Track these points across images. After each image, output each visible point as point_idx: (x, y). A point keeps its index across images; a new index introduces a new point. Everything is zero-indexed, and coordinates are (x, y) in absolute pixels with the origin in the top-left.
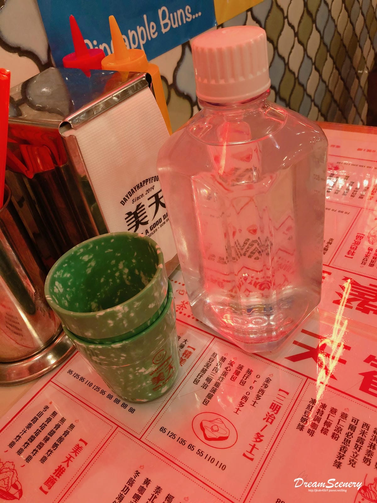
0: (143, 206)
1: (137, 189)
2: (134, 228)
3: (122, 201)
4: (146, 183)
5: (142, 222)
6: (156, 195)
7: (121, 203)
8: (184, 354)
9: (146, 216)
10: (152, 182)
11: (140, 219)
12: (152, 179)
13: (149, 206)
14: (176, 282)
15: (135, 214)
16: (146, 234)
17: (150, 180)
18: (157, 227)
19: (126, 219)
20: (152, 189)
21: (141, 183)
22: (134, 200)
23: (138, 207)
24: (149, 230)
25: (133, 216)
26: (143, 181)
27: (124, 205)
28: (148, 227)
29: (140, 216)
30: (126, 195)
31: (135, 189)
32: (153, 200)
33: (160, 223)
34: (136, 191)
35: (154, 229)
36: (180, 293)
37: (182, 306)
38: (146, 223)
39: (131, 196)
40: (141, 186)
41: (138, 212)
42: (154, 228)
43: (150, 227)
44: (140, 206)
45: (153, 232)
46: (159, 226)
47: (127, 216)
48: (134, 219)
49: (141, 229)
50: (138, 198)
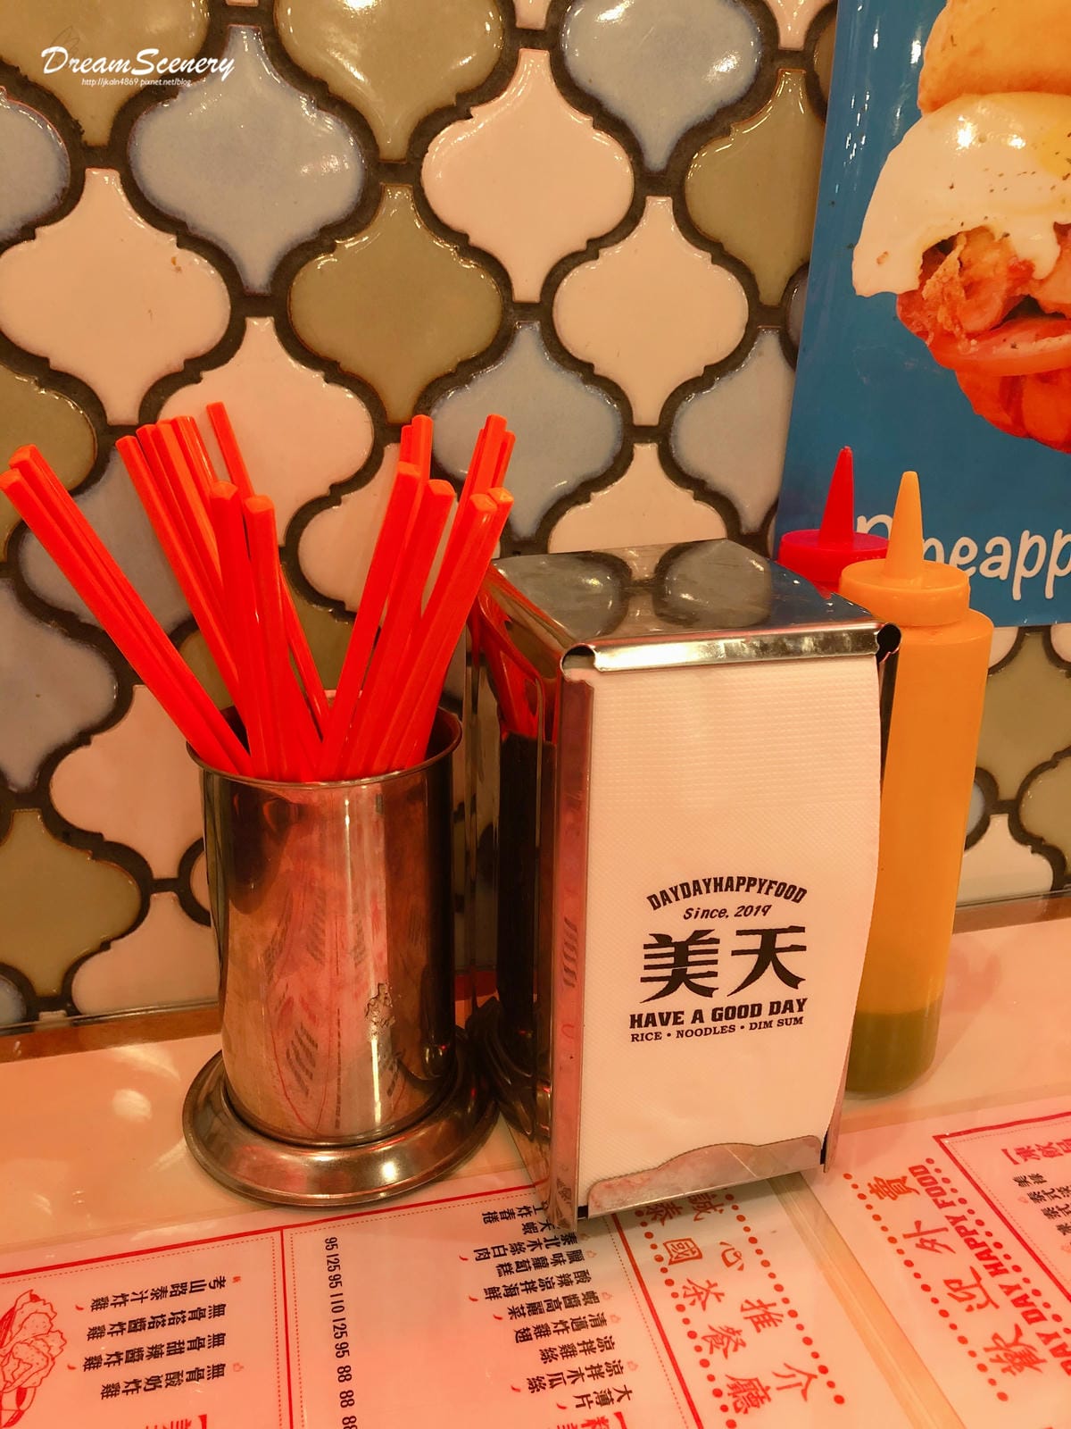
2: (663, 984)
14: (742, 1218)
16: (693, 1022)
19: (646, 947)
23: (697, 936)
24: (707, 1015)
28: (706, 1005)
35: (724, 1022)
36: (723, 1255)
37: (698, 1294)
38: (707, 992)
42: (727, 1018)
43: (714, 1011)
44: (705, 938)
45: (719, 1029)
48: (671, 960)
49: (684, 999)
50: (707, 913)
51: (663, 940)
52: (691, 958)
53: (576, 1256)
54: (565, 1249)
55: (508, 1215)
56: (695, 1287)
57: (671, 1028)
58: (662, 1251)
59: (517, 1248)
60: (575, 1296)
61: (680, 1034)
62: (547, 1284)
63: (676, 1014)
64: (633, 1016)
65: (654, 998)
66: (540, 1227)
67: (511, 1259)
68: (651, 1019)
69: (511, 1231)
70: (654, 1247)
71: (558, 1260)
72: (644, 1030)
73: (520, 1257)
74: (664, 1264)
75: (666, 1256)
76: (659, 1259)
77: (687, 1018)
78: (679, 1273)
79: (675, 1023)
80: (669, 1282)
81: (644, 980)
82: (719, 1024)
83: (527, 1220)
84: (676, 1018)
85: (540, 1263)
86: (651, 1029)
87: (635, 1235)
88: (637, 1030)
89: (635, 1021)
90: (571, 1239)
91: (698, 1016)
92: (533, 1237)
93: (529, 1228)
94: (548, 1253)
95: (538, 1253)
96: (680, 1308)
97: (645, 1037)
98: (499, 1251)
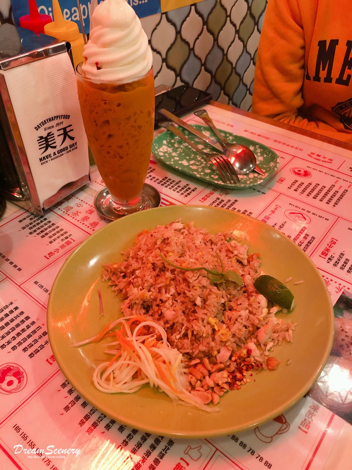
0: (53, 134)
1: (49, 121)
2: (44, 149)
3: (36, 127)
4: (56, 118)
5: (51, 145)
6: (64, 129)
7: (35, 128)
8: (66, 243)
9: (55, 142)
10: (61, 119)
11: (50, 143)
12: (62, 117)
13: (58, 136)
14: (77, 198)
15: (46, 139)
16: (54, 155)
17: (60, 117)
18: (63, 152)
19: (38, 141)
20: (61, 124)
21: (52, 118)
22: (46, 129)
23: (49, 134)
24: (56, 153)
25: (44, 139)
26: (54, 117)
27: (37, 130)
28: (55, 150)
29: (50, 141)
30: (39, 123)
31: (47, 121)
32: (62, 132)
33: (66, 150)
34: (48, 122)
35: (61, 153)
36: (77, 206)
37: (76, 214)
38: (55, 147)
39: (43, 125)
40: (53, 119)
41: (48, 138)
42: (61, 152)
43: (58, 151)
44: (51, 134)
45: (60, 155)
46: (65, 152)
47: (39, 139)
48: (44, 142)
49: (50, 151)
50: (49, 128)
51: (41, 138)
52: (49, 140)
53: (45, 219)
54: (42, 219)
55: (25, 219)
56: (74, 213)
57: (50, 159)
58: (63, 210)
59: (31, 224)
60: (50, 226)
61: (52, 159)
62: (42, 226)
63: (49, 155)
64: (40, 159)
65: (43, 153)
66: (34, 218)
67: (30, 226)
68: (44, 158)
69: (28, 221)
70: (62, 210)
71: (42, 222)
72: (44, 161)
73: (33, 225)
74: (66, 212)
75: (65, 211)
76: (64, 212)
77: (52, 155)
78: (70, 212)
79: (50, 157)
80: (69, 215)
81: (40, 149)
82: (60, 154)
83: (30, 218)
84: (50, 156)
85: (38, 224)
86: (45, 160)
87: (56, 210)
88: (42, 162)
89: (41, 160)
90: (42, 217)
91: (55, 154)
92: (34, 220)
93: (31, 219)
94: (39, 221)
95: (36, 222)
96: (73, 218)
97: (44, 163)
98: (27, 226)
